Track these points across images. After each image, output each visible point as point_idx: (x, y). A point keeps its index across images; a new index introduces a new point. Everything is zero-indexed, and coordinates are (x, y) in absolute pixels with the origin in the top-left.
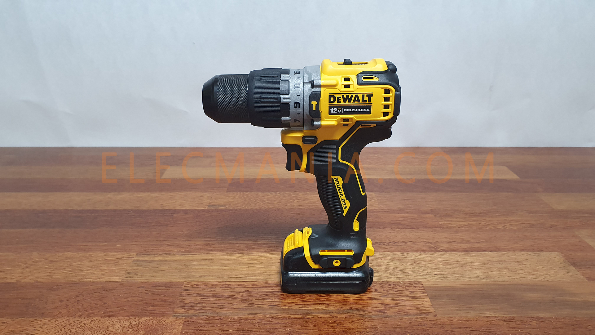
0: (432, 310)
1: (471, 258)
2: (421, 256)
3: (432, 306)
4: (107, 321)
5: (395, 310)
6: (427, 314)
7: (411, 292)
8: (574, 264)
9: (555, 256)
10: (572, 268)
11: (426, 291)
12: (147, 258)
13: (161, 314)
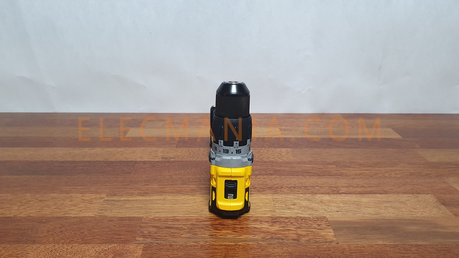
0: (335, 239)
1: (365, 199)
2: (326, 198)
3: (335, 236)
4: (84, 247)
5: (307, 238)
6: (331, 242)
7: (319, 225)
8: (444, 204)
9: (430, 198)
10: (443, 207)
11: (330, 224)
12: (115, 198)
13: (126, 242)
